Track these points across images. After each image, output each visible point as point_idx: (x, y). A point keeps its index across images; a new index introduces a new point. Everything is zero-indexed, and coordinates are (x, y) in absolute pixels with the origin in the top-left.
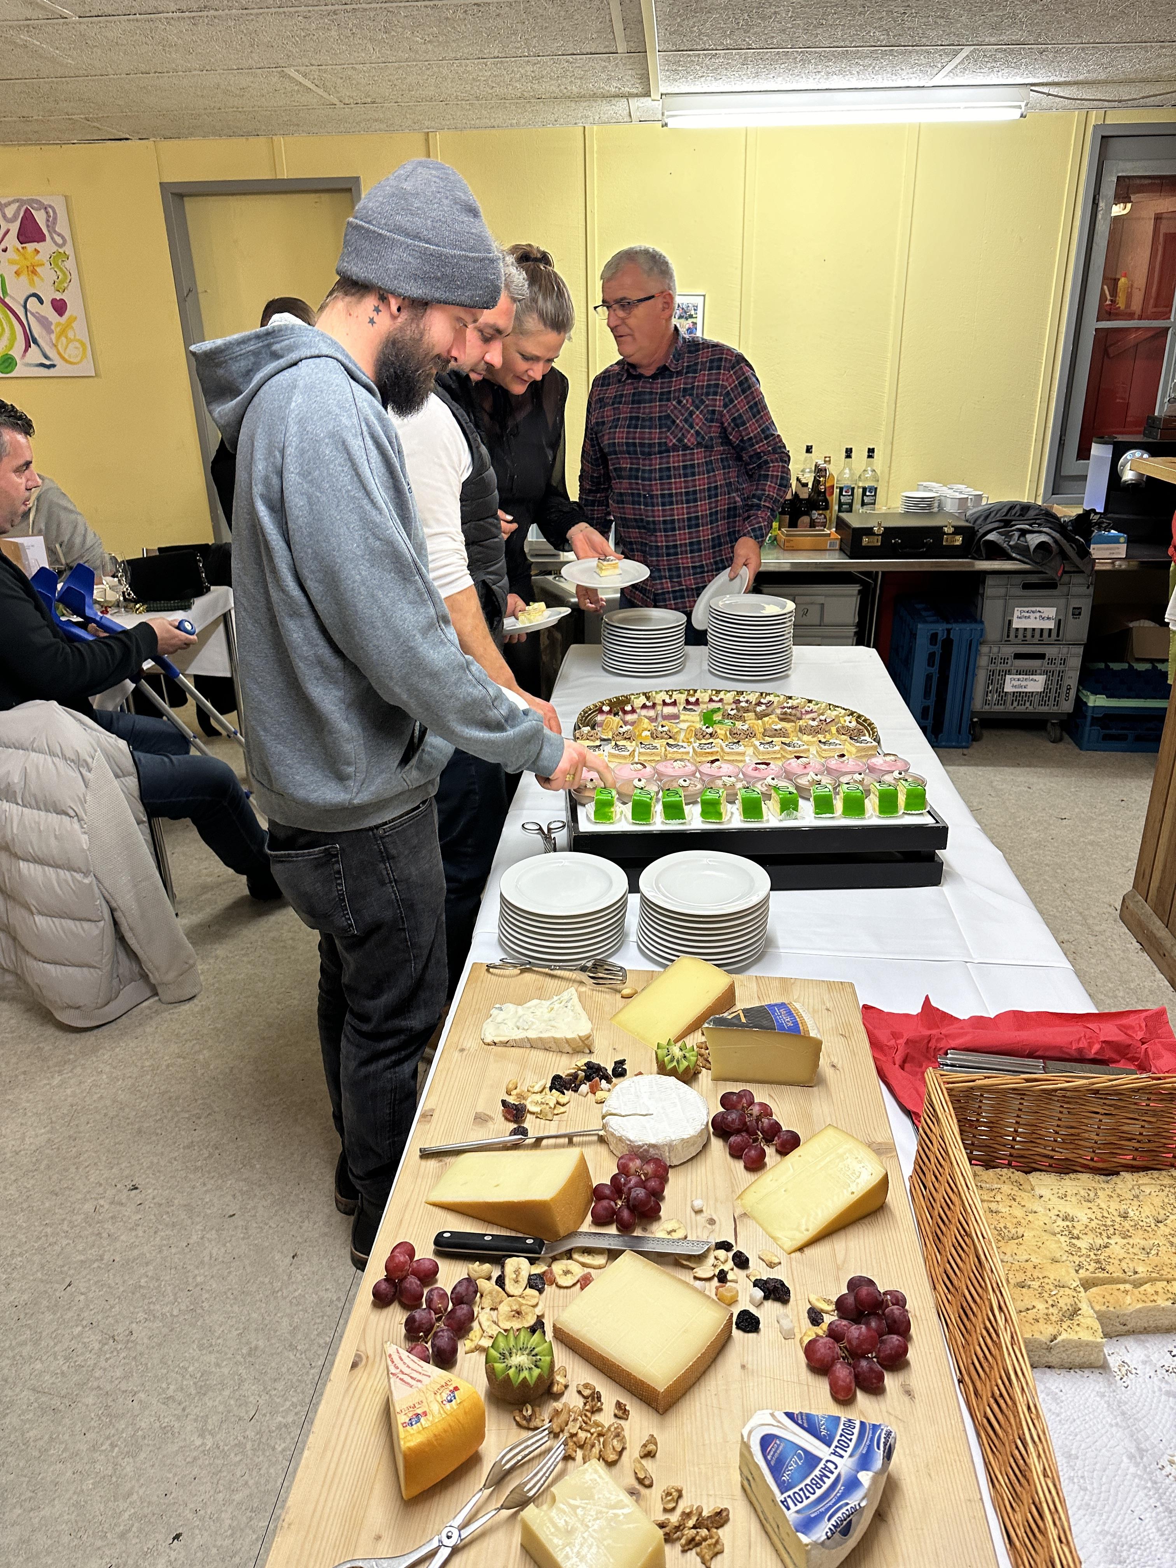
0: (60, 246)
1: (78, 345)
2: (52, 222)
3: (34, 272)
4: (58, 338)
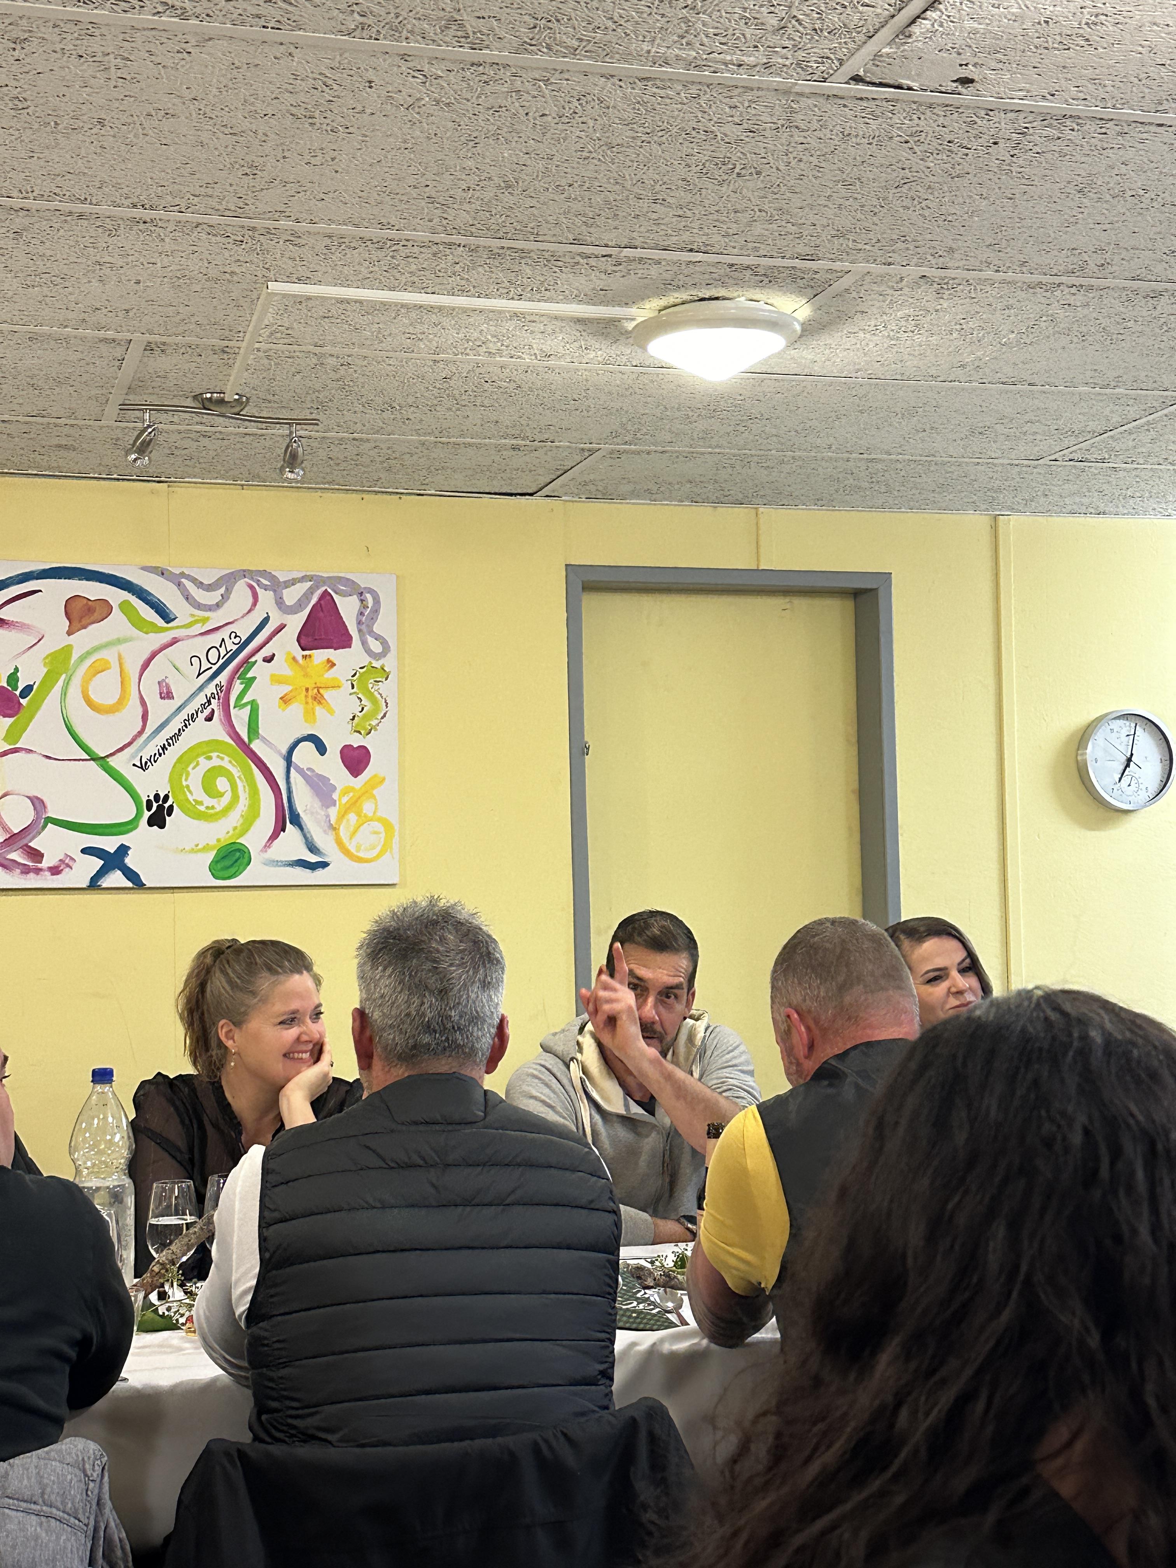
0: (377, 656)
1: (377, 826)
2: (367, 617)
3: (318, 698)
4: (342, 817)
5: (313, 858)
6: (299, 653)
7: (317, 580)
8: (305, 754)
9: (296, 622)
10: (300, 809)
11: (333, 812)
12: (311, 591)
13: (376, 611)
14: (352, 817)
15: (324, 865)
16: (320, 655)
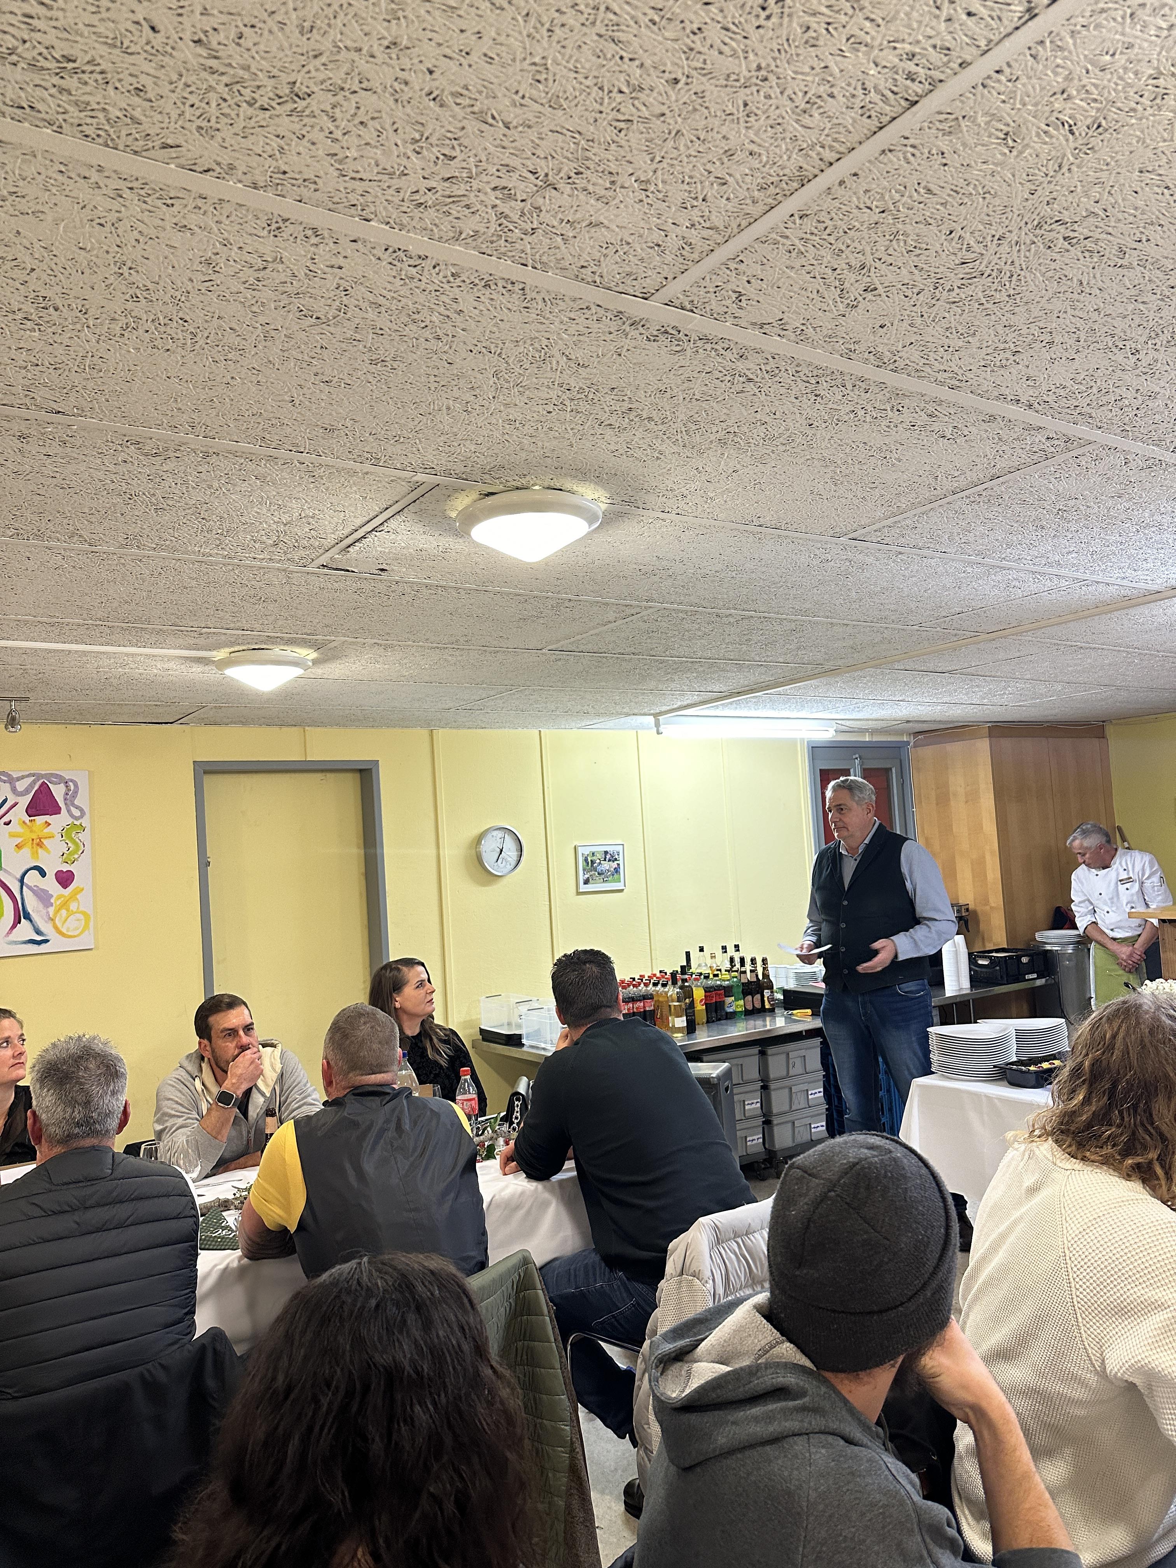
0: (77, 818)
1: (81, 917)
2: (70, 796)
3: (40, 845)
4: (57, 912)
5: (39, 938)
6: (27, 819)
7: (38, 776)
8: (33, 878)
9: (25, 801)
10: (30, 910)
11: (51, 910)
12: (34, 782)
13: (76, 792)
14: (64, 912)
15: (47, 941)
16: (40, 820)
